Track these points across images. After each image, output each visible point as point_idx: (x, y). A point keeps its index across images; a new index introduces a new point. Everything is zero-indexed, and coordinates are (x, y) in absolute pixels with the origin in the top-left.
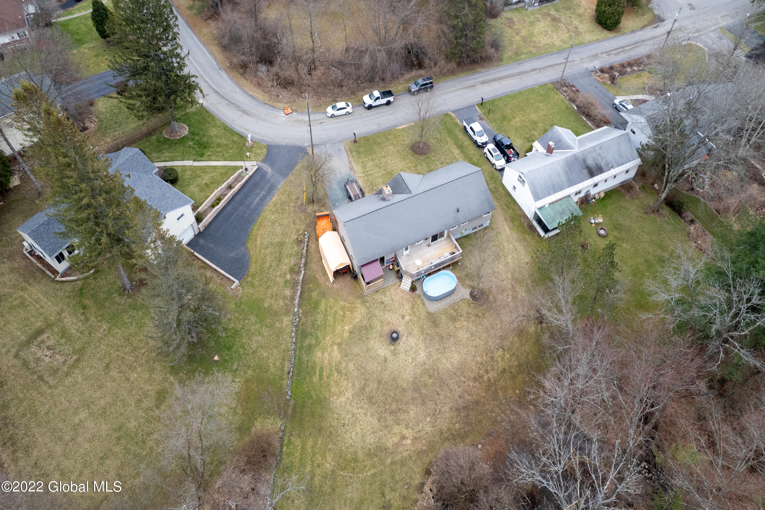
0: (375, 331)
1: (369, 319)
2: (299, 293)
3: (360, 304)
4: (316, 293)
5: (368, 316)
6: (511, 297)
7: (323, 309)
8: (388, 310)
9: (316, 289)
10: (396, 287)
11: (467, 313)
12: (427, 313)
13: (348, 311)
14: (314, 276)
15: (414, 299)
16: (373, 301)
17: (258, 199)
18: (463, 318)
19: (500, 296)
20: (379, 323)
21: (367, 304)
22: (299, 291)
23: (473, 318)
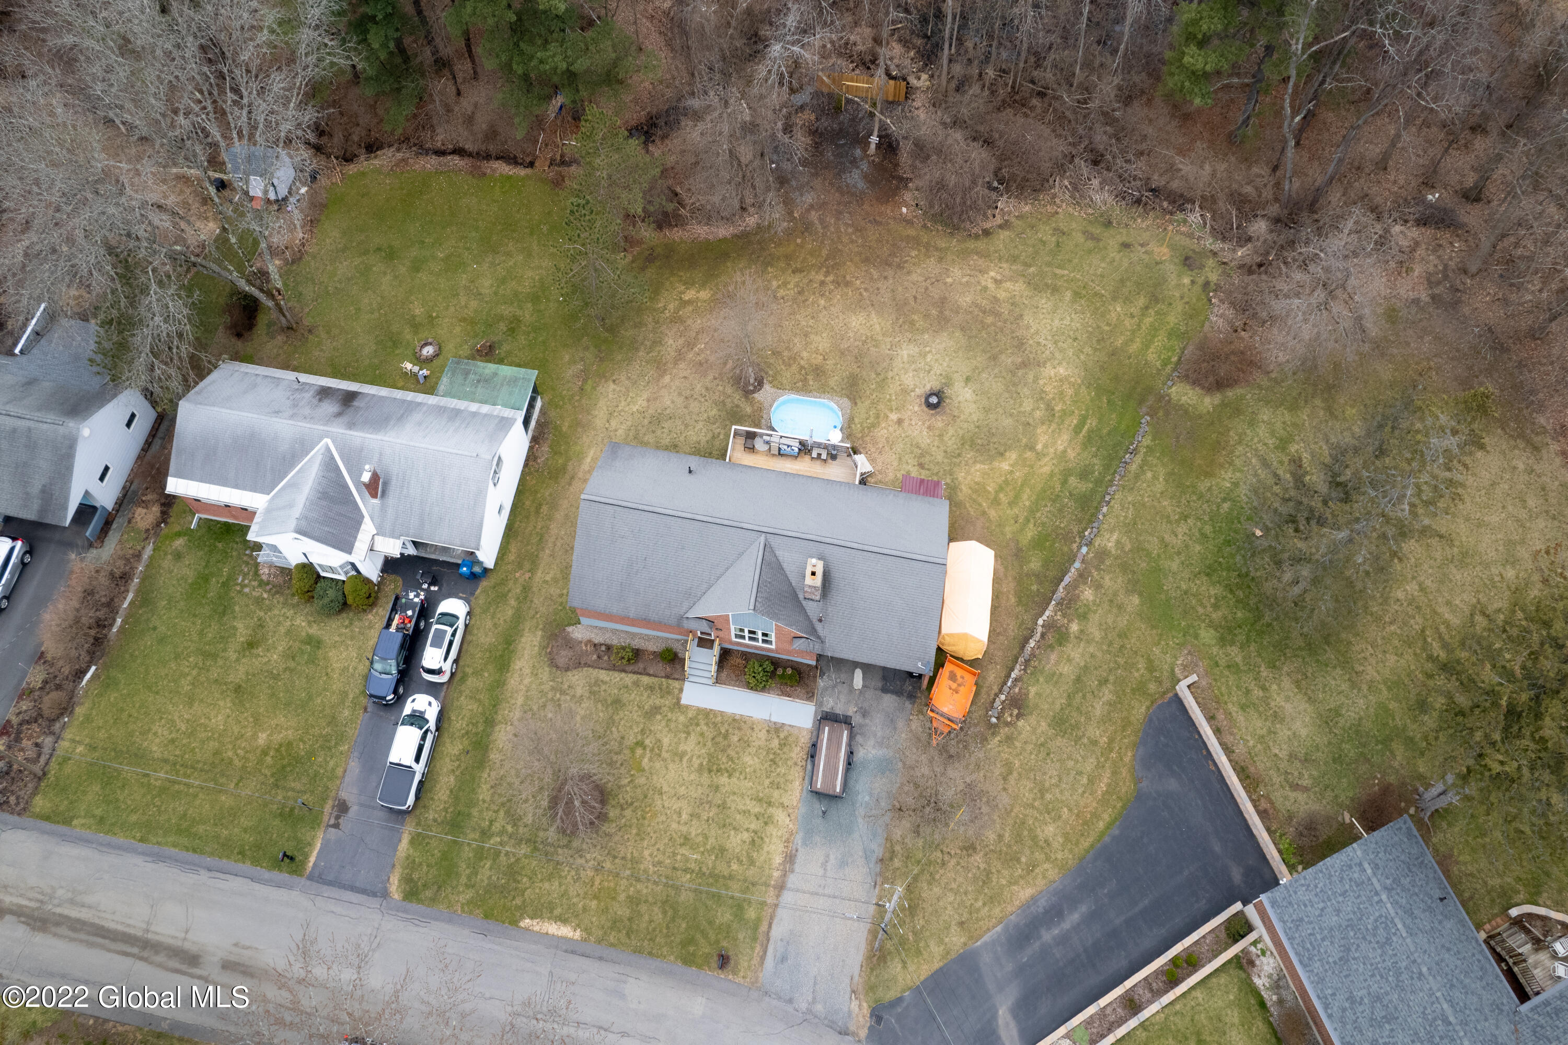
0: (961, 432)
1: (959, 455)
2: (1067, 580)
3: (961, 490)
4: (1032, 565)
5: (957, 461)
6: (696, 349)
7: (1031, 526)
8: (918, 448)
9: (1027, 575)
11: (790, 365)
12: (856, 404)
13: (989, 492)
14: (1019, 602)
15: (862, 437)
17: (1066, 925)
18: (802, 363)
19: (712, 359)
20: (946, 439)
22: (1063, 584)
23: (786, 353)
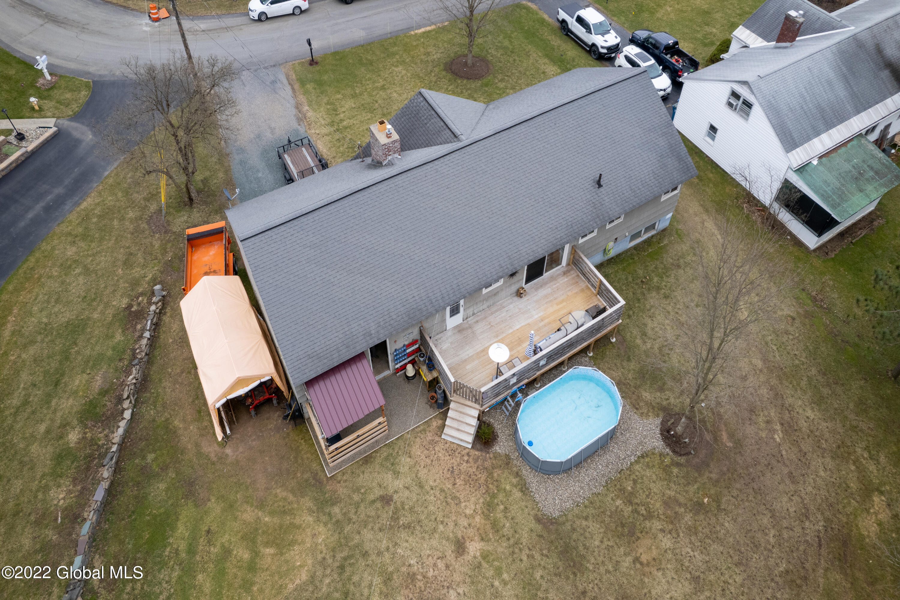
2: (99, 495)
3: (311, 511)
4: (162, 486)
5: (340, 557)
6: (778, 427)
7: (183, 546)
8: (408, 527)
9: (165, 468)
10: (429, 436)
11: (666, 504)
12: (538, 520)
13: (267, 544)
14: (166, 425)
15: (491, 474)
16: (356, 497)
18: (657, 525)
19: (750, 430)
21: (336, 510)
22: (105, 485)
23: (688, 518)
